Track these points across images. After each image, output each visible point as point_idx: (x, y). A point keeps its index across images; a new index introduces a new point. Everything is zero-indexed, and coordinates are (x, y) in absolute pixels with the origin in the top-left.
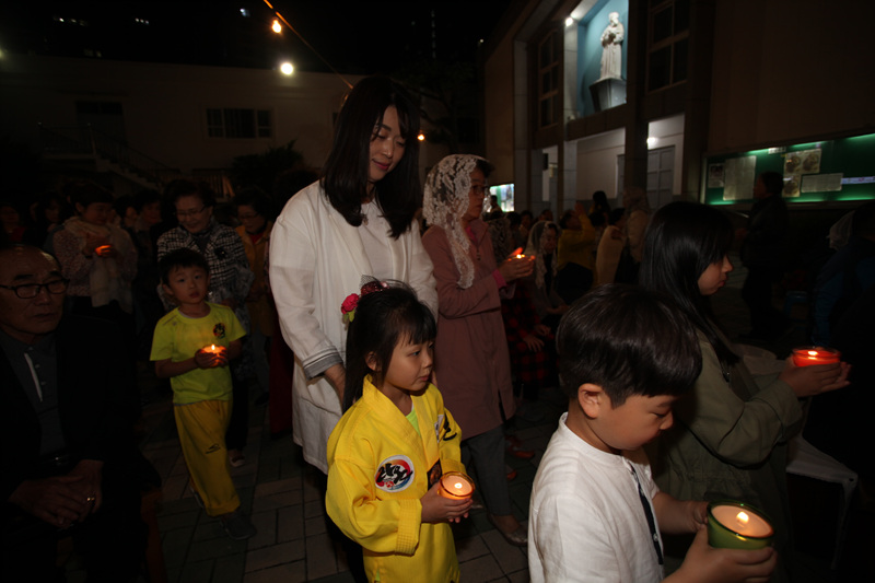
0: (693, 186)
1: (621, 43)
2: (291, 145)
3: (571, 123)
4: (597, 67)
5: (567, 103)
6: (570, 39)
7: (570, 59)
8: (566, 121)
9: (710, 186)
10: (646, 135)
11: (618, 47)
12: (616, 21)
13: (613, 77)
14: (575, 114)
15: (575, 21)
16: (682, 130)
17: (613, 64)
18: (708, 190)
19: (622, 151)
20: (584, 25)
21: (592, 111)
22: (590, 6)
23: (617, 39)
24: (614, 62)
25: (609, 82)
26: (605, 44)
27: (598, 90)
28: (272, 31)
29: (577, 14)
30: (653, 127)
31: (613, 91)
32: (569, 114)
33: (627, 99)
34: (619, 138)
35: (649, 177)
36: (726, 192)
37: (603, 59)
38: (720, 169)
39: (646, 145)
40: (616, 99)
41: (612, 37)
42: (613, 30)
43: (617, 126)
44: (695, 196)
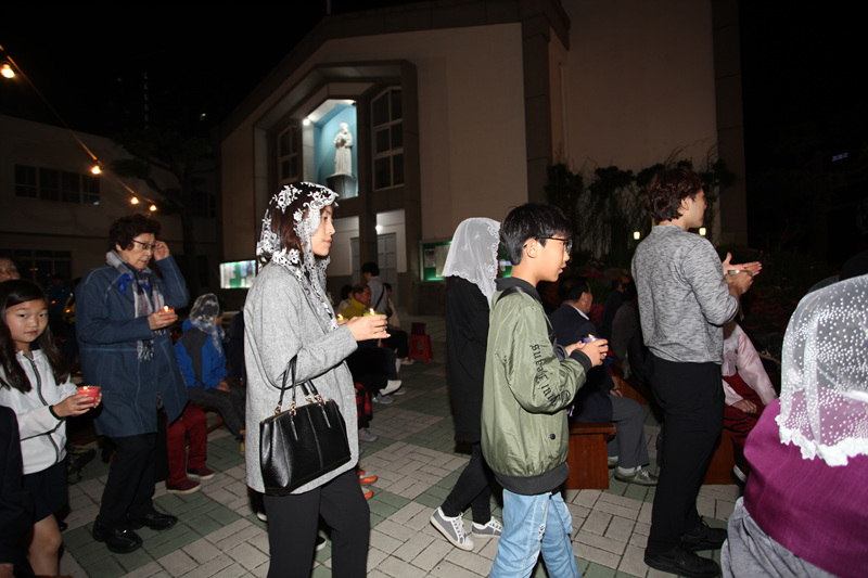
0: (414, 266)
1: (351, 147)
4: (332, 164)
6: (308, 137)
7: (308, 152)
9: (426, 266)
10: (375, 224)
11: (349, 150)
12: (346, 130)
13: (345, 173)
15: (312, 122)
16: (403, 221)
17: (345, 163)
18: (425, 269)
19: (357, 234)
20: (318, 127)
22: (324, 114)
23: (349, 143)
24: (346, 162)
25: (343, 178)
26: (338, 146)
27: (335, 183)
29: (313, 117)
30: (380, 217)
31: (346, 185)
33: (359, 193)
34: (355, 224)
35: (379, 257)
36: (438, 271)
37: (337, 158)
38: (432, 253)
39: (375, 231)
40: (351, 192)
41: (343, 142)
42: (345, 137)
43: (351, 214)
44: (417, 273)
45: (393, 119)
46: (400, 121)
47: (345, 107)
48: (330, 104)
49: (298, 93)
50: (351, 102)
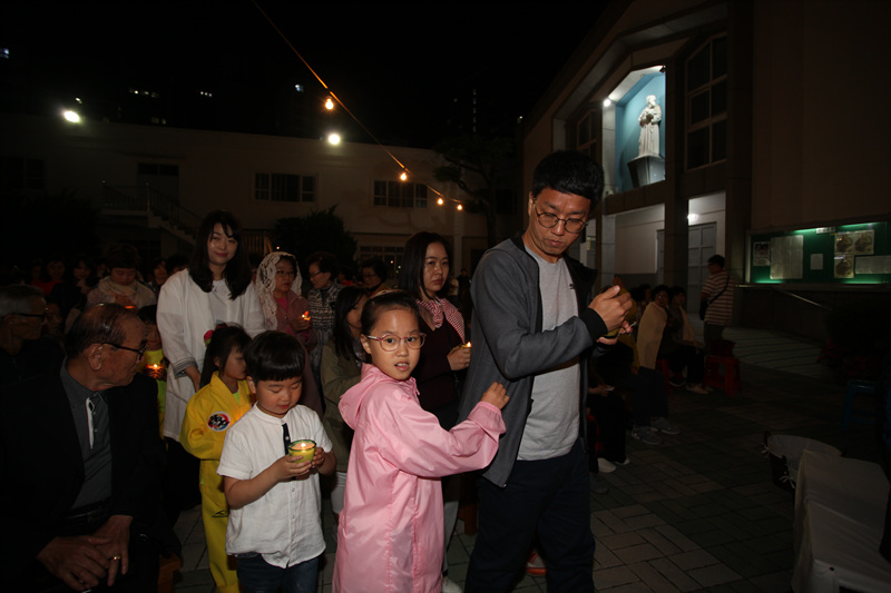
0: (735, 263)
1: (659, 123)
2: (333, 209)
3: (609, 198)
4: (636, 145)
5: (607, 179)
6: (609, 119)
7: (608, 136)
8: (604, 195)
9: (755, 264)
10: (686, 211)
11: (656, 126)
12: (653, 103)
13: (651, 154)
14: (614, 190)
15: (613, 102)
16: (724, 208)
17: (651, 142)
18: (753, 269)
19: (662, 226)
20: (621, 106)
21: (630, 187)
22: (627, 90)
23: (655, 119)
24: (652, 141)
25: (648, 160)
26: (642, 124)
27: (636, 167)
28: (324, 108)
29: (615, 96)
30: (693, 203)
31: (651, 168)
32: (608, 190)
33: (666, 176)
34: (659, 213)
35: (690, 252)
36: (772, 271)
37: (642, 138)
38: (765, 248)
39: (687, 221)
40: (655, 176)
41: (649, 118)
42: (651, 111)
43: (656, 202)
44: (740, 273)
45: (714, 78)
46: (725, 77)
47: (652, 76)
48: (635, 76)
49: (598, 73)
50: (660, 67)
